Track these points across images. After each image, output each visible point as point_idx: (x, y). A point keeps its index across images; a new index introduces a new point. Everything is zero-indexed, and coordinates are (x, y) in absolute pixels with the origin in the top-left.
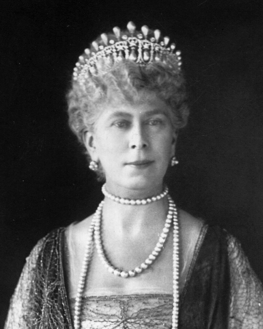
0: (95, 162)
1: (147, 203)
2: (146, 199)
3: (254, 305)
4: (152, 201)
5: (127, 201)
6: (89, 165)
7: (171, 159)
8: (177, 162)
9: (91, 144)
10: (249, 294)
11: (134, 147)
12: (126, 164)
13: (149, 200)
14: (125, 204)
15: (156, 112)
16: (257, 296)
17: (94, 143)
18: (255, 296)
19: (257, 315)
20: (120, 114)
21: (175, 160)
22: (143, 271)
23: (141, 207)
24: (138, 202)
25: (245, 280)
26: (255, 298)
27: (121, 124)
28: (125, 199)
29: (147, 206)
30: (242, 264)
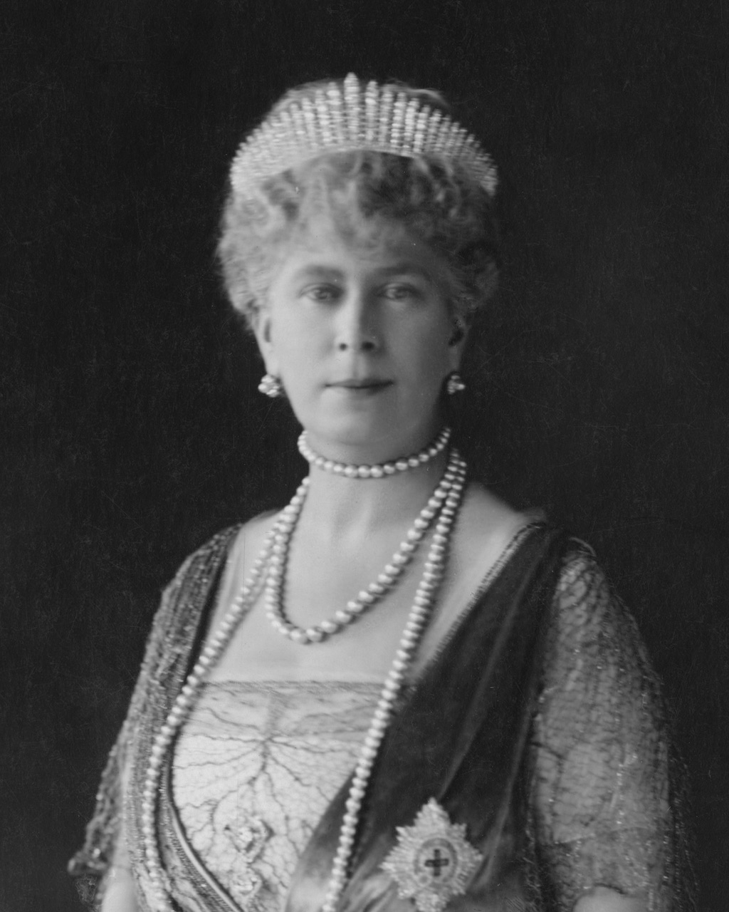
0: (272, 377)
1: (385, 475)
2: (381, 465)
3: (601, 721)
4: (398, 472)
5: (338, 469)
6: (259, 382)
7: (447, 379)
8: (461, 387)
9: (267, 337)
10: (591, 693)
11: (343, 347)
12: (328, 386)
13: (388, 468)
14: (334, 473)
15: (402, 270)
16: (614, 700)
17: (273, 334)
18: (609, 701)
19: (603, 745)
20: (319, 271)
21: (458, 381)
22: (340, 628)
23: (371, 482)
24: (362, 470)
25: (586, 661)
26: (606, 705)
27: (321, 293)
28: (336, 463)
29: (385, 482)
30: (589, 621)
